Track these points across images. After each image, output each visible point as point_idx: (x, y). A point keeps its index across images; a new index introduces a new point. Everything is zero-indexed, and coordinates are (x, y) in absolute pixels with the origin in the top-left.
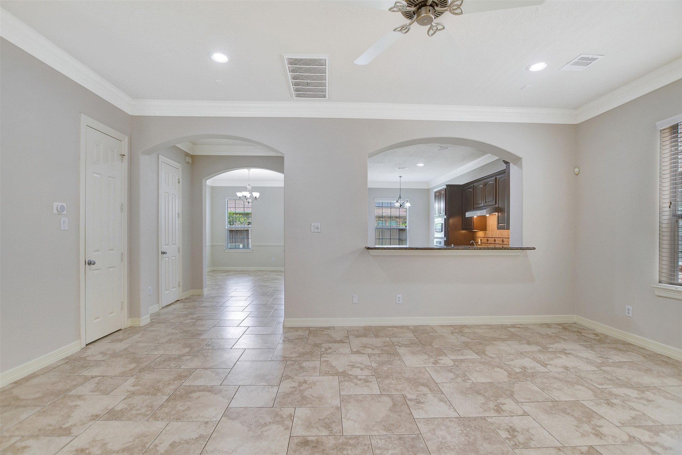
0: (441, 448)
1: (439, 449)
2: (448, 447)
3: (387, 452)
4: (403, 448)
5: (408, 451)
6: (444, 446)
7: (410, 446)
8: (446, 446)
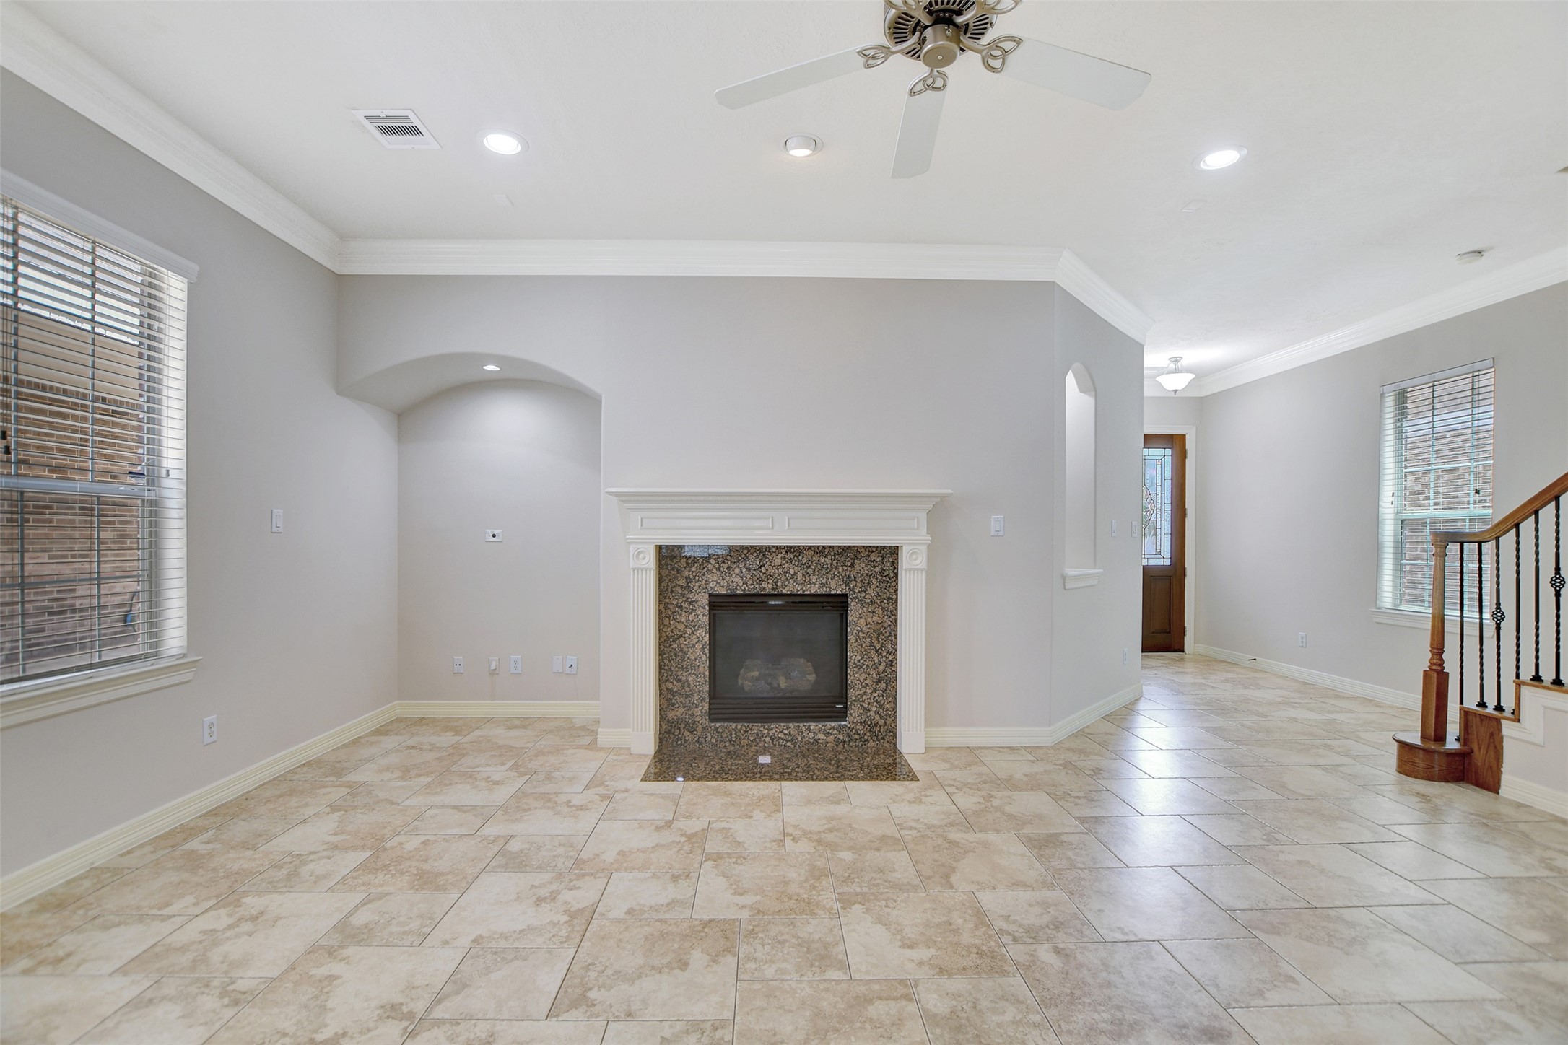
0: (893, 1024)
1: (898, 1022)
2: (878, 1026)
3: (1014, 1018)
4: (981, 1026)
5: (968, 1019)
6: (886, 1031)
7: (964, 1031)
8: (881, 1029)
